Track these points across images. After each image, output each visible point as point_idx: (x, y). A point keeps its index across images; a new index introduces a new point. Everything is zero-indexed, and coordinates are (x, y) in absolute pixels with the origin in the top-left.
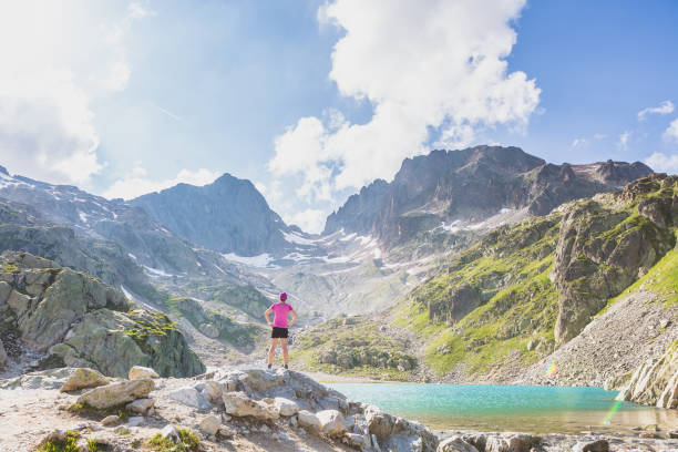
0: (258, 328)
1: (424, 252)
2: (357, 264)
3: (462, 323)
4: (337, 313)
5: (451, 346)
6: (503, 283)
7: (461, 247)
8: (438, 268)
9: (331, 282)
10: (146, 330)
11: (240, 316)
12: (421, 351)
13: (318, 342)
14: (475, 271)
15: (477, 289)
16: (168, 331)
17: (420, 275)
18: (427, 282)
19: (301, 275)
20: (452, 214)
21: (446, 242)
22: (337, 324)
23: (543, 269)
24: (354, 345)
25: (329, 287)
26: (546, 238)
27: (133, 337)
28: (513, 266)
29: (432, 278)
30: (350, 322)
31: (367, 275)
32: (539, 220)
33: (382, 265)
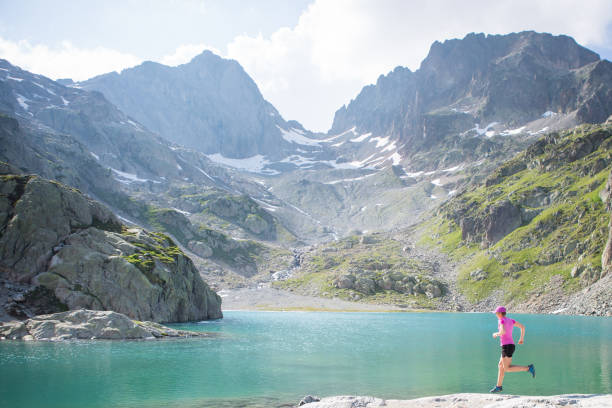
0: (259, 246)
1: (453, 159)
2: (371, 171)
3: (499, 245)
4: (350, 230)
5: (487, 271)
6: (549, 201)
7: (498, 155)
8: (469, 179)
9: (340, 191)
10: (149, 256)
11: (235, 232)
12: (451, 276)
13: (331, 264)
14: (517, 185)
15: (519, 207)
16: (176, 257)
17: (448, 187)
18: (459, 195)
19: (305, 183)
20: (488, 114)
21: (479, 148)
22: (352, 243)
23: (594, 186)
24: (374, 268)
25: (339, 198)
26: (600, 151)
27: (137, 265)
28: (561, 181)
29: (464, 192)
30: (368, 241)
31: (385, 185)
32: (594, 129)
33: (403, 173)
